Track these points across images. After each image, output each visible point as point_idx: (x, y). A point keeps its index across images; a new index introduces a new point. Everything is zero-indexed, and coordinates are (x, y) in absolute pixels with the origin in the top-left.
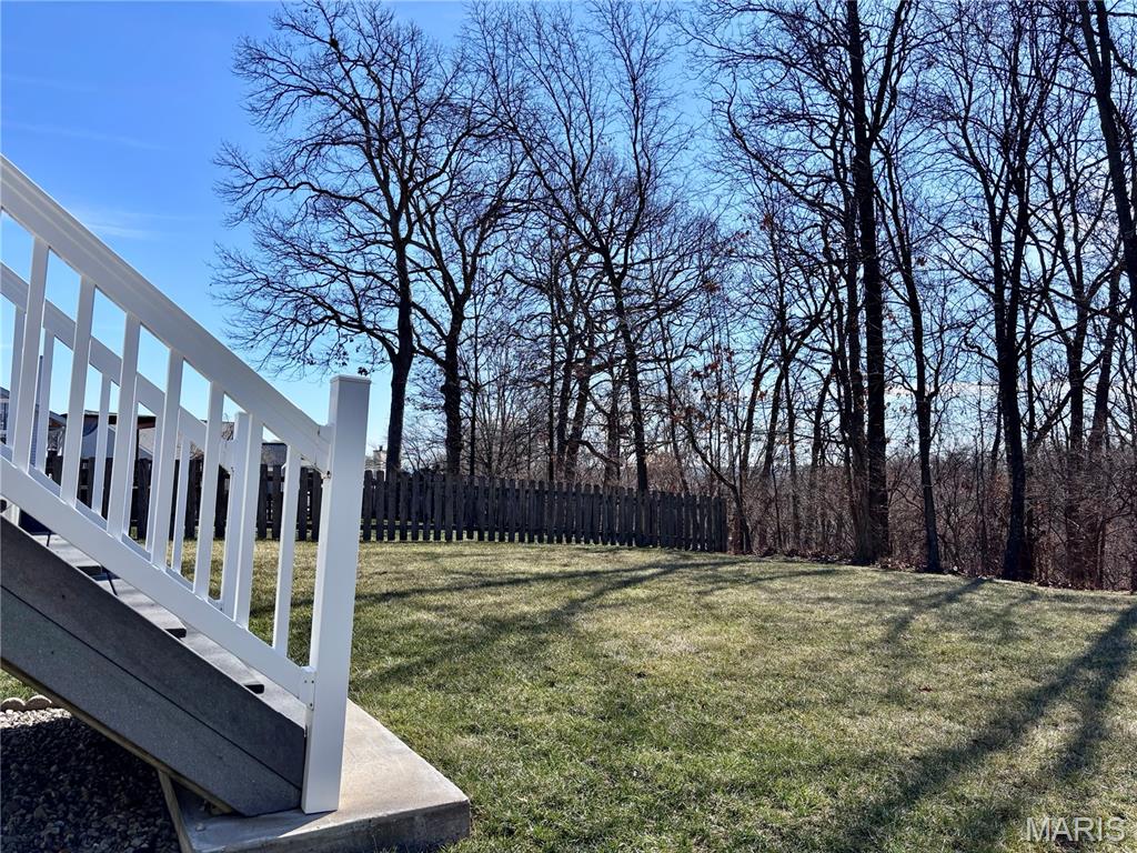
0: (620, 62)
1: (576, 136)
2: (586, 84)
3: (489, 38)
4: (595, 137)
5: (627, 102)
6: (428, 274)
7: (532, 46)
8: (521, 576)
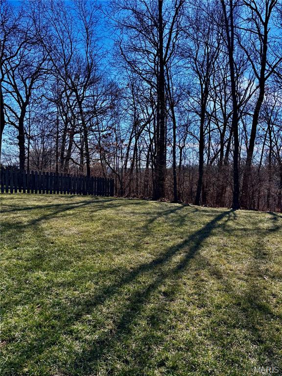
0: (82, 21)
1: (66, 47)
2: (70, 28)
3: (32, 4)
4: (73, 49)
5: (85, 37)
6: (12, 94)
7: (49, 11)
8: (30, 207)
